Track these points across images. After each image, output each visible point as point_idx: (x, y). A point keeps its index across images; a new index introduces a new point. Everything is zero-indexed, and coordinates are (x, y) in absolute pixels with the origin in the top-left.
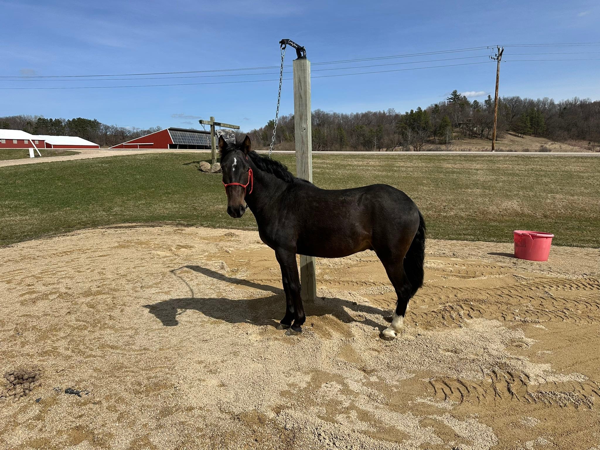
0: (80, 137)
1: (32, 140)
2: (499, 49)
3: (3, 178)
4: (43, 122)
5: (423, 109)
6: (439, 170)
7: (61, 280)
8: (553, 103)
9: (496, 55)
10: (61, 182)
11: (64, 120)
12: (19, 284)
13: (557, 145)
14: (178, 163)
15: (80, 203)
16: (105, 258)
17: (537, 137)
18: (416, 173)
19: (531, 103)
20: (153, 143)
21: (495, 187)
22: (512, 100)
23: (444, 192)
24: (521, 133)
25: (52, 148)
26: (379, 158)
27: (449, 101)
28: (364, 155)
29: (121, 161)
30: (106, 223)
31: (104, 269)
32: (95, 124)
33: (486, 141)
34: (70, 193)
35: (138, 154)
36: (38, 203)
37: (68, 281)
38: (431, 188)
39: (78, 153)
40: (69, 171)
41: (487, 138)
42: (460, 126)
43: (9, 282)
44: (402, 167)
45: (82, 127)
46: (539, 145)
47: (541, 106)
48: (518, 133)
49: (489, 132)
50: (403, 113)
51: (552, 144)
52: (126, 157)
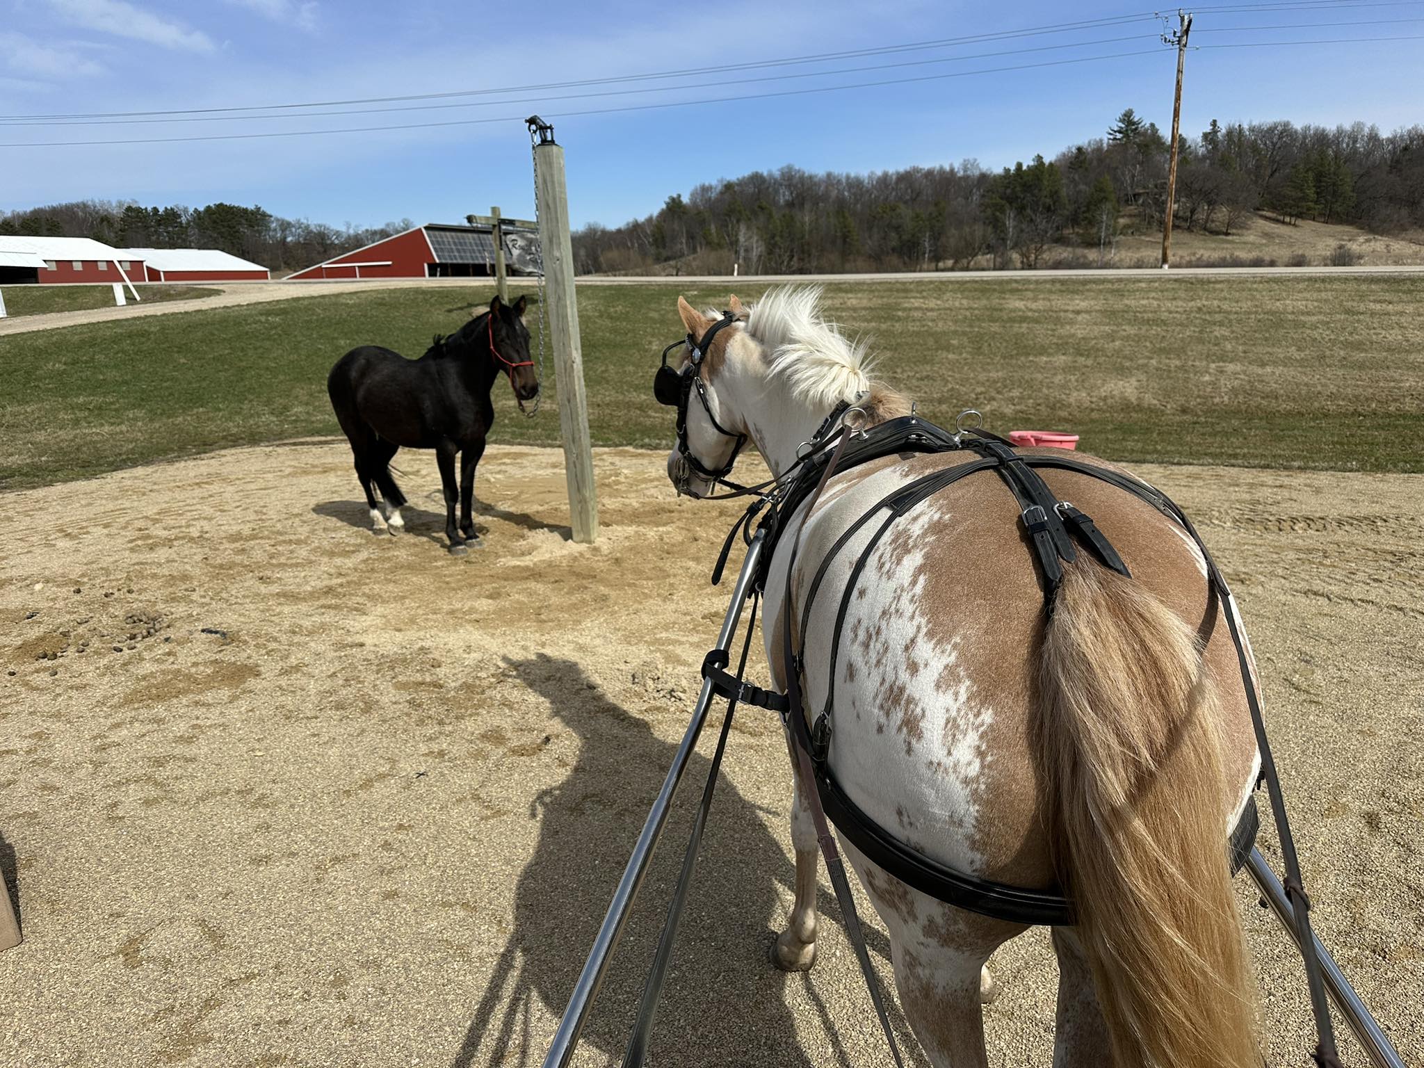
0: (223, 250)
1: (120, 262)
2: (1182, 19)
3: (68, 351)
4: (137, 217)
5: (1047, 161)
6: (993, 314)
7: (191, 522)
8: (1376, 135)
9: (1175, 33)
10: (185, 357)
11: (186, 210)
12: (124, 528)
13: (1379, 244)
14: (428, 311)
15: (225, 399)
16: (267, 492)
17: (1332, 223)
18: (940, 324)
19: (1321, 139)
20: (390, 263)
21: (1103, 350)
22: (1271, 130)
23: (988, 364)
24: (1291, 215)
25: (163, 282)
26: (873, 291)
27: (1112, 137)
28: (840, 284)
29: (307, 309)
30: (277, 437)
31: (265, 507)
32: (256, 218)
33: (1201, 237)
34: (204, 380)
35: (342, 294)
36: (142, 400)
37: (204, 523)
38: (964, 355)
39: (217, 292)
40: (200, 334)
41: (1205, 229)
42: (1136, 201)
43: (106, 526)
44: (916, 309)
45: (229, 226)
46: (1333, 243)
47: (1345, 145)
48: (1285, 214)
49: (1208, 215)
50: (998, 170)
51: (1368, 241)
52: (318, 299)
